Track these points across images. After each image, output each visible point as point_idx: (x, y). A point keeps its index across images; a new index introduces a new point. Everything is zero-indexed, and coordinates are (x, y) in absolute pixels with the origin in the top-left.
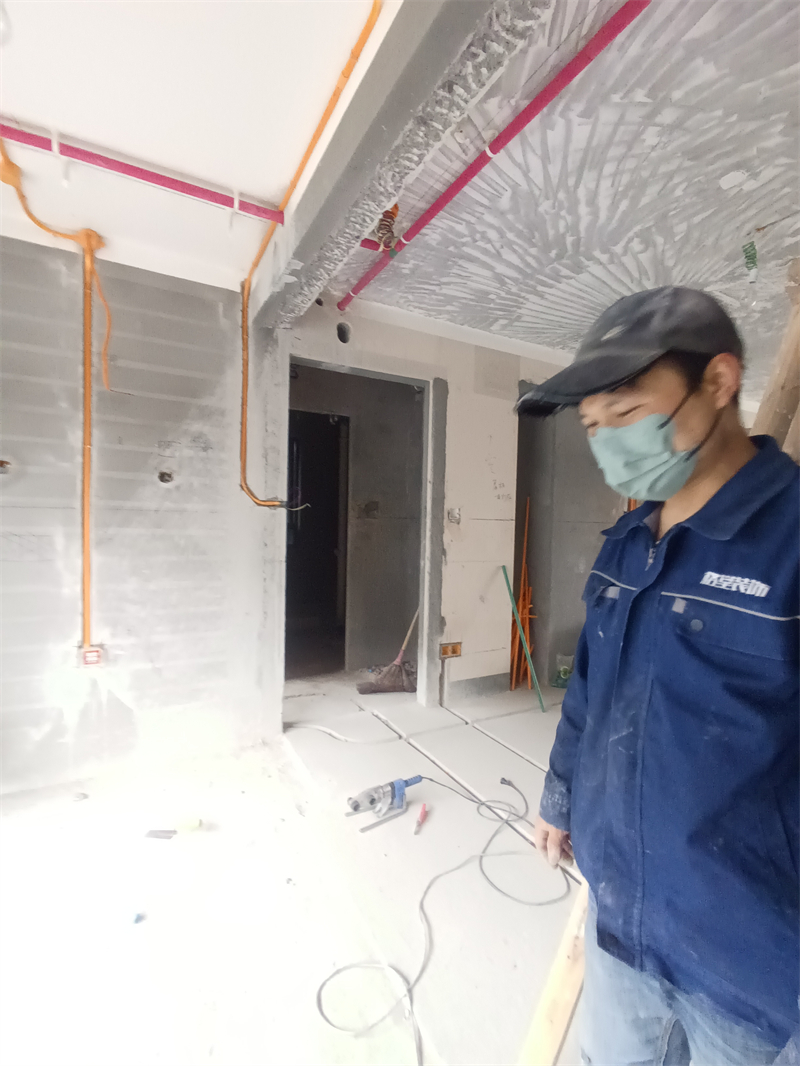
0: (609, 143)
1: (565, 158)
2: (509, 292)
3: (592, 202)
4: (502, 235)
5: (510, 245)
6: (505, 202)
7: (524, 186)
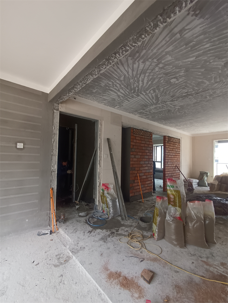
0: (148, 69)
1: (137, 71)
2: (120, 99)
3: (143, 81)
4: (120, 86)
5: (122, 88)
6: (122, 78)
7: (127, 75)
